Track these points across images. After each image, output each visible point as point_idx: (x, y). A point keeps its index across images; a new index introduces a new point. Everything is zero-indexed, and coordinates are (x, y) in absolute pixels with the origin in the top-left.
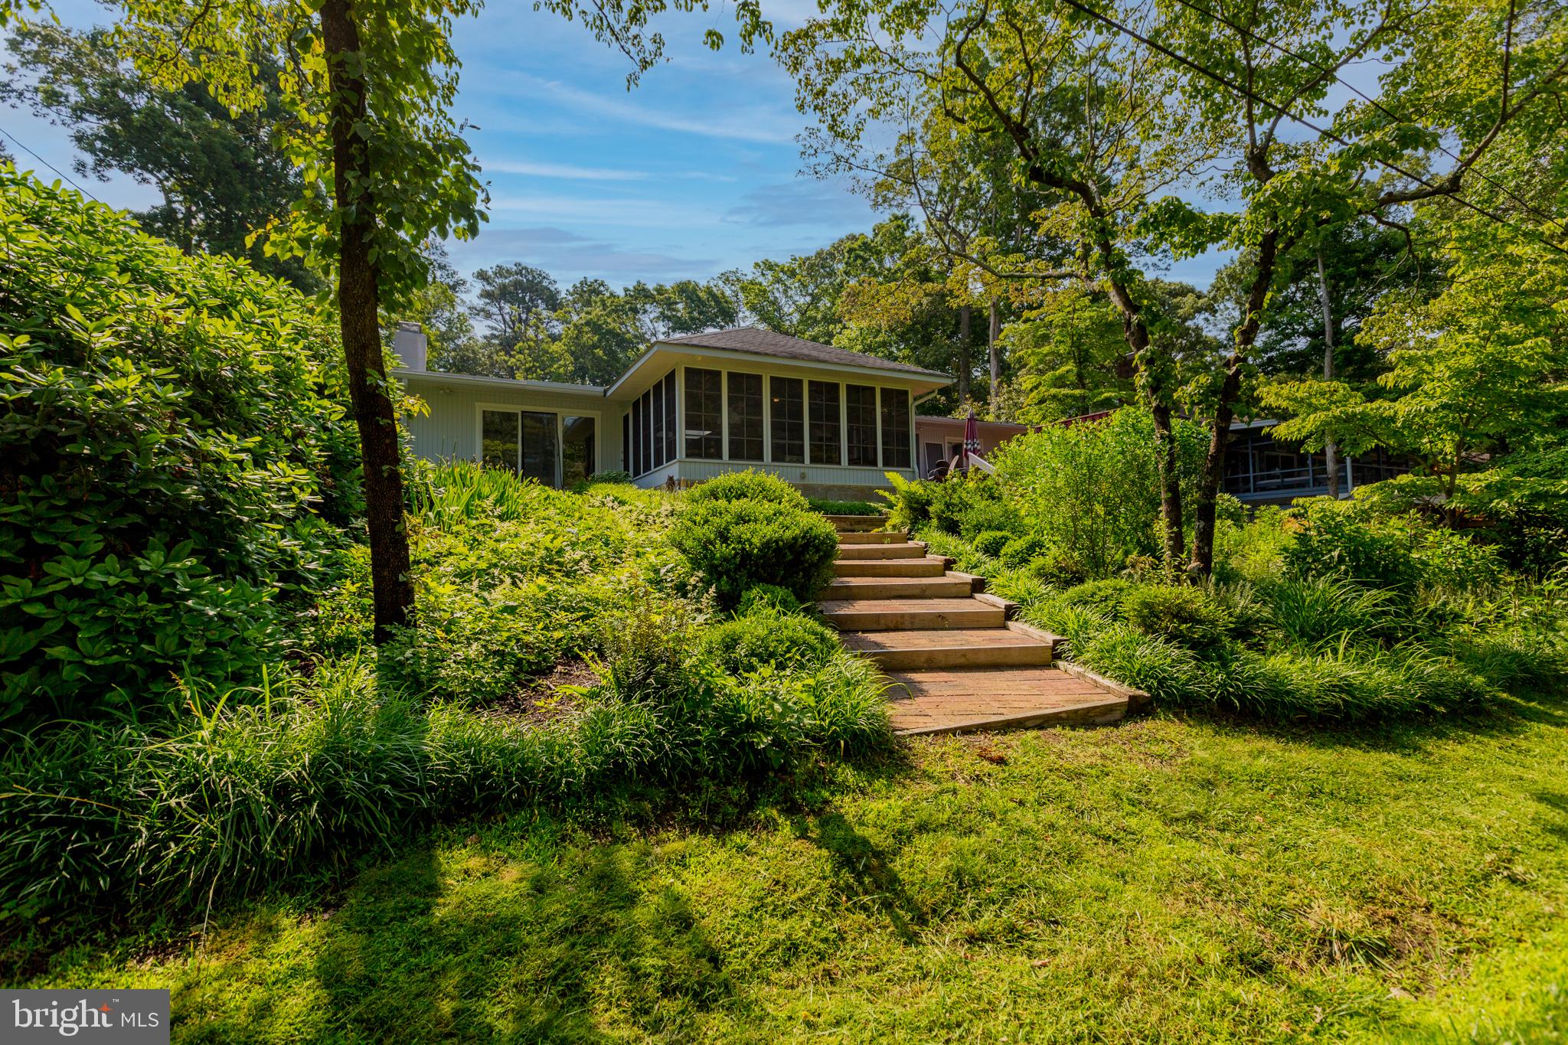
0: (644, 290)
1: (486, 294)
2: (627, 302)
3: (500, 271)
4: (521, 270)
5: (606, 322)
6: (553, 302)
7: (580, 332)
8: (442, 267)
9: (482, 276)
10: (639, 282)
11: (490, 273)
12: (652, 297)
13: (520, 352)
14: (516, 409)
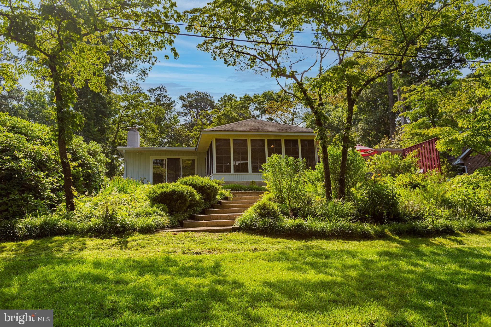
0: (248, 97)
1: (184, 106)
2: (241, 104)
3: (190, 95)
4: (198, 94)
5: (231, 114)
6: (213, 106)
7: (220, 119)
8: (165, 97)
9: (182, 98)
10: (246, 95)
11: (185, 96)
12: (252, 100)
13: (196, 130)
14: (165, 158)
